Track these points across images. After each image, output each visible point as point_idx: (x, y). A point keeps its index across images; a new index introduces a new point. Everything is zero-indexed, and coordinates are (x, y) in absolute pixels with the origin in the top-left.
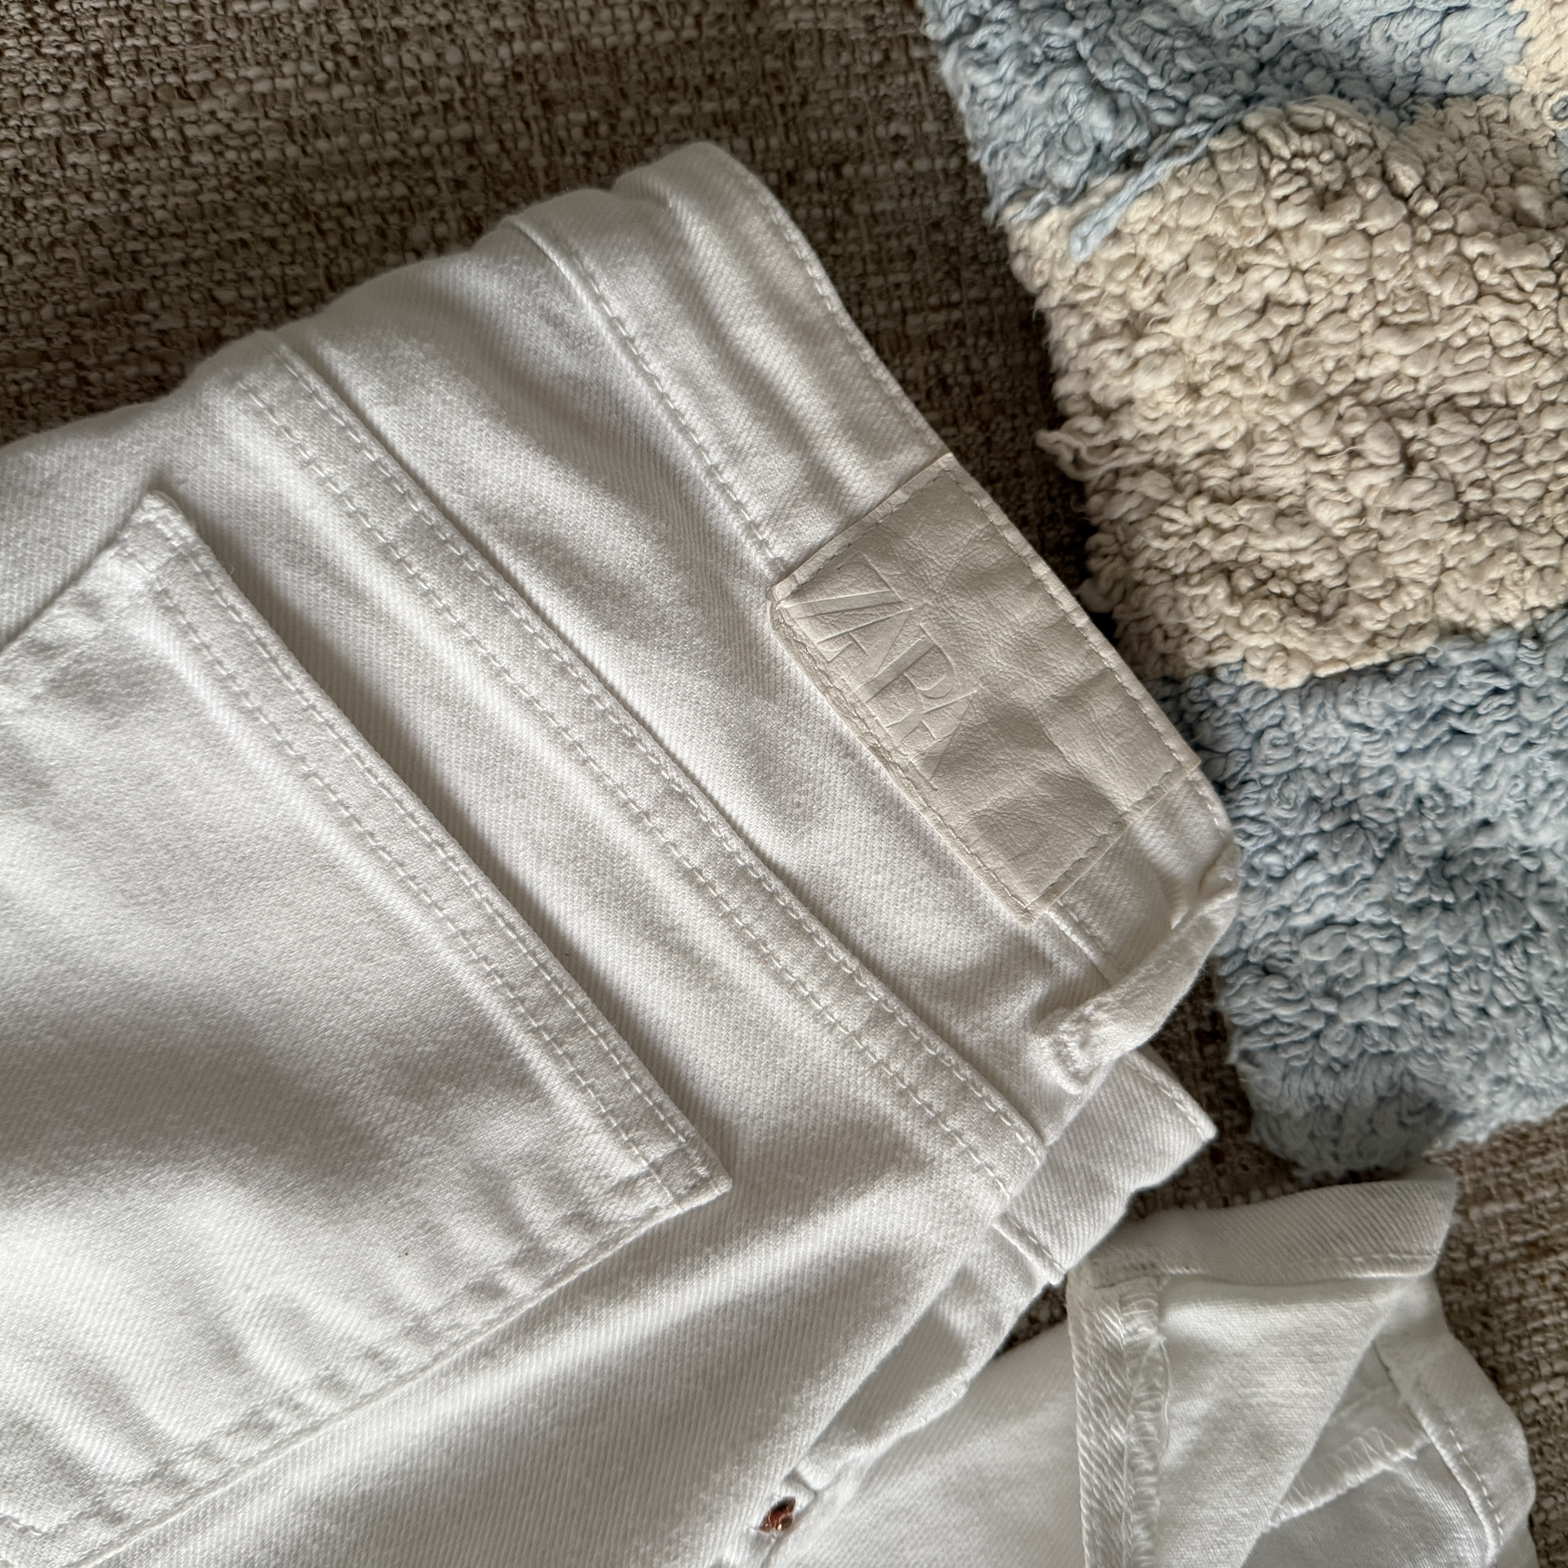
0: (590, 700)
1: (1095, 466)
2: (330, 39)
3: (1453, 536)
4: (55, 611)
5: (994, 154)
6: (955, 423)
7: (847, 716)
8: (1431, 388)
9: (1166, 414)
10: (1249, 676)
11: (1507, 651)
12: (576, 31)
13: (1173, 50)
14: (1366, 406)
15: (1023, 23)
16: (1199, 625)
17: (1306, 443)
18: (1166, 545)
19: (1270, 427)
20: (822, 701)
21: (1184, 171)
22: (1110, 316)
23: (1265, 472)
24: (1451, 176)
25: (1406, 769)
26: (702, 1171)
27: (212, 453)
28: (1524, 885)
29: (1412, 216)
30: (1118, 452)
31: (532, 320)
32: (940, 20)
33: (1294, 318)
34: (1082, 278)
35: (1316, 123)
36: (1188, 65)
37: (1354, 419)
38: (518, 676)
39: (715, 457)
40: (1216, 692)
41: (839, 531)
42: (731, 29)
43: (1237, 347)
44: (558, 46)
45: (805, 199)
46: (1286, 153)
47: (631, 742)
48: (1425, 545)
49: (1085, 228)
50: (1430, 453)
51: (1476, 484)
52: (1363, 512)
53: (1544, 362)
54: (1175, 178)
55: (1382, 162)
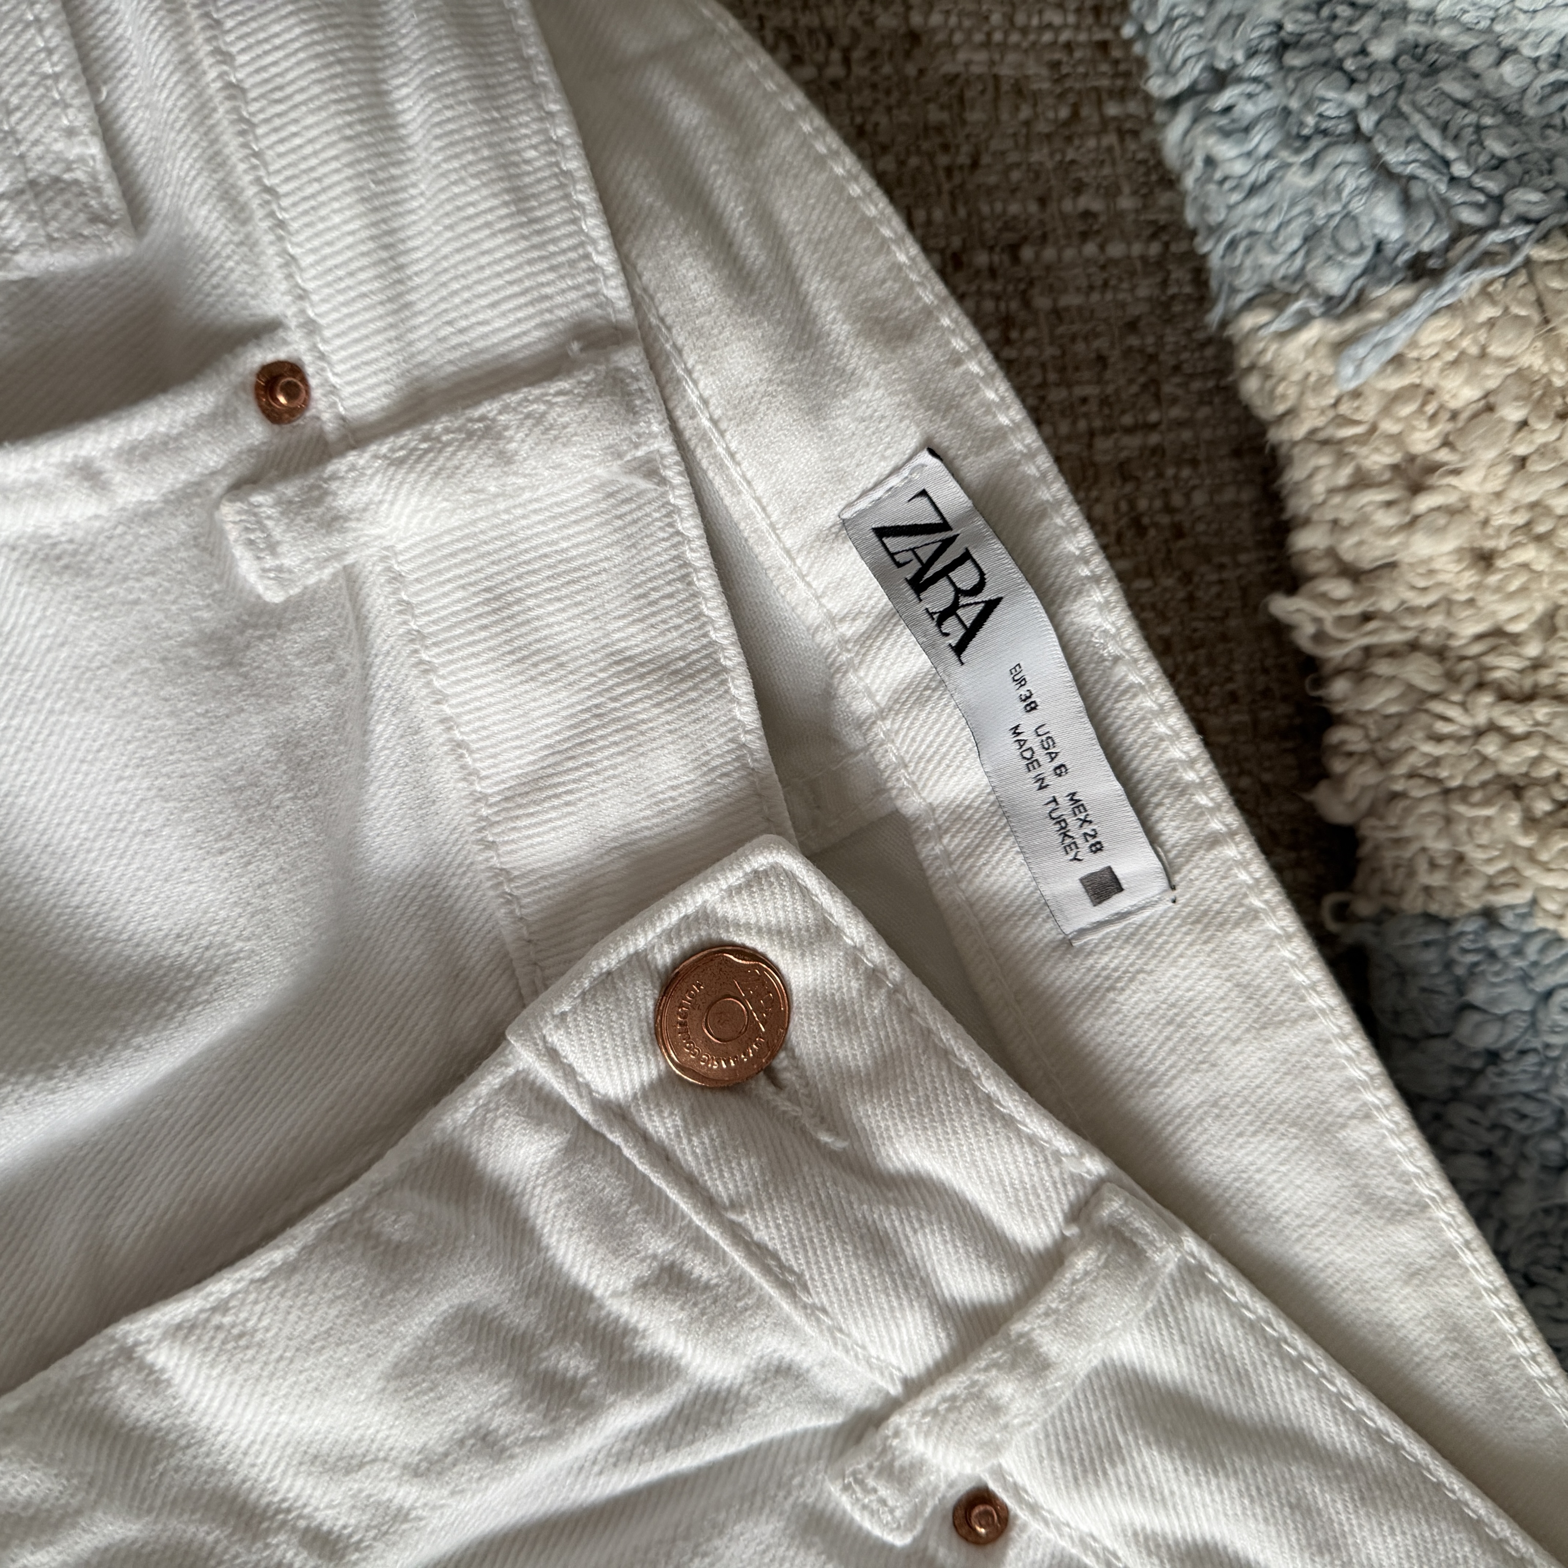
1: (1341, 642)
5: (1232, 245)
6: (1151, 574)
9: (1440, 584)
10: (1540, 922)
13: (1479, 128)
15: (1290, 84)
16: (1480, 855)
18: (1438, 750)
21: (1497, 286)
22: (1379, 459)
30: (1372, 625)
32: (1169, 72)
34: (1345, 408)
36: (1500, 149)
40: (1497, 940)
42: (887, 69)
43: (1548, 511)
45: (973, 288)
49: (1360, 350)
54: (1486, 294)
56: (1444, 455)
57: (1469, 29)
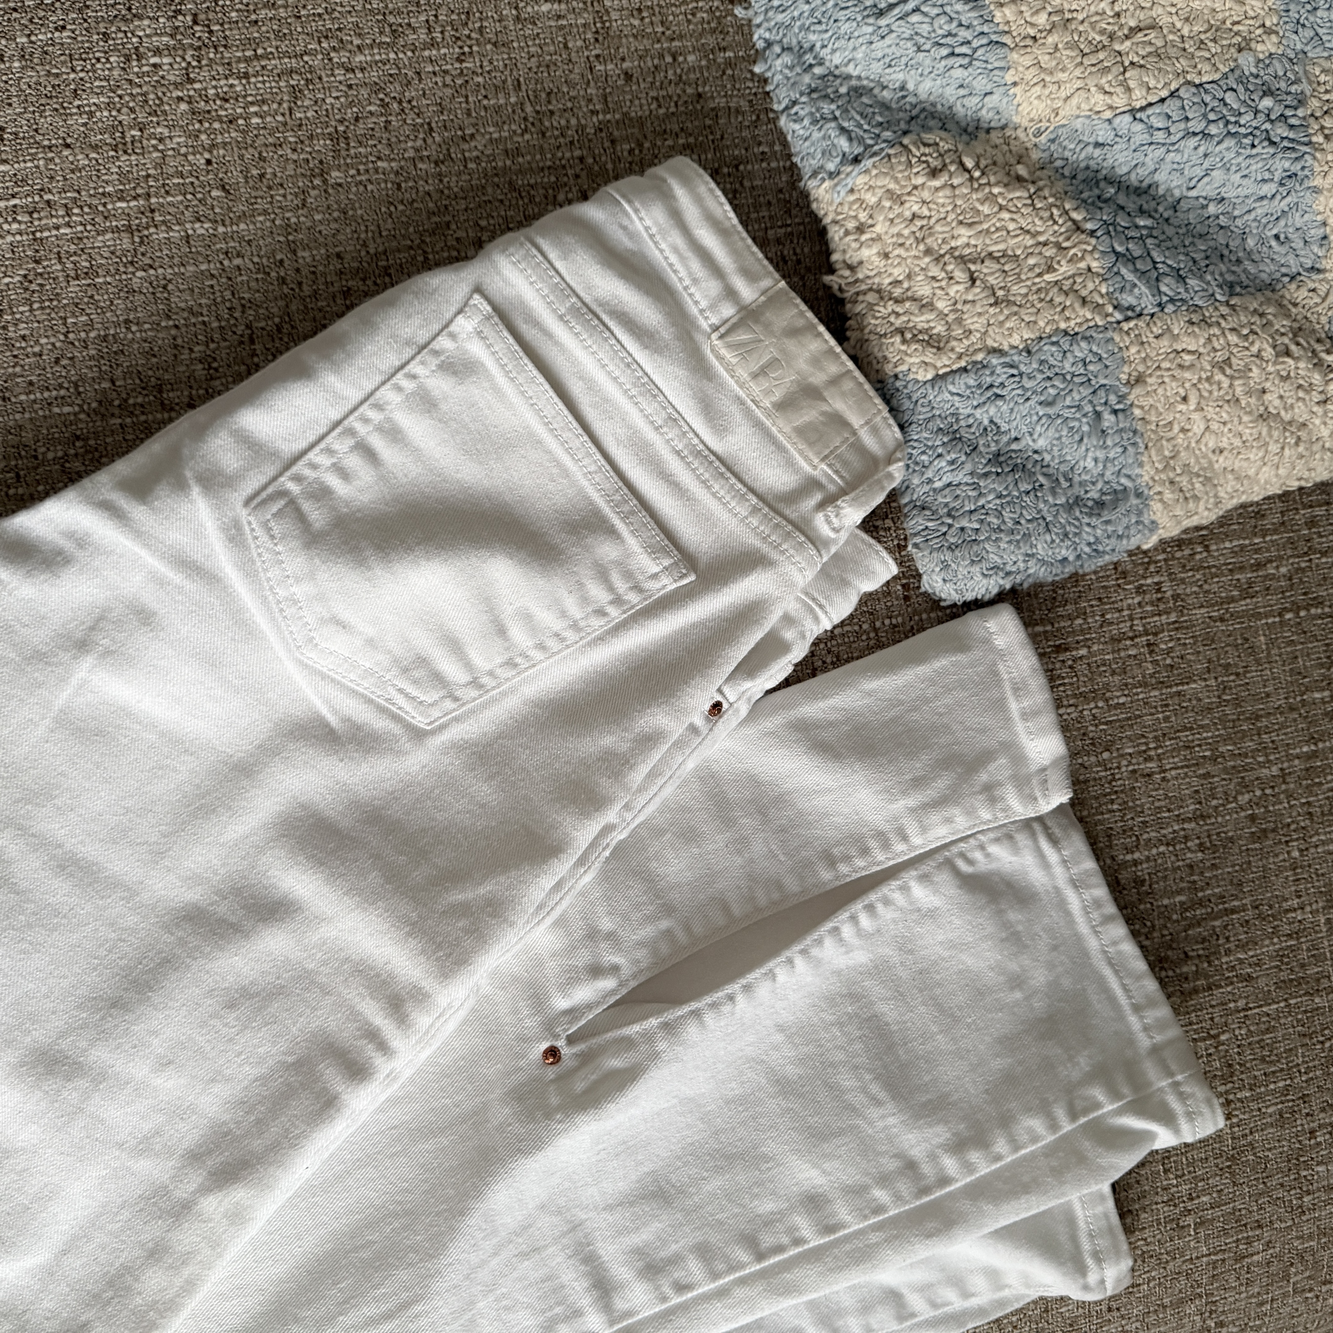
0: (638, 378)
1: (848, 291)
2: (523, 115)
3: (992, 310)
4: (440, 338)
5: (802, 159)
7: (741, 387)
8: (982, 249)
9: (876, 267)
10: (911, 376)
12: (625, 110)
13: (874, 113)
14: (955, 258)
15: (814, 103)
16: (891, 355)
17: (930, 274)
18: (876, 322)
19: (917, 269)
20: (731, 382)
21: (878, 163)
22: (851, 225)
23: (916, 289)
24: (989, 161)
25: (978, 413)
26: (684, 571)
27: (497, 278)
28: (1034, 466)
29: (971, 179)
30: (857, 284)
31: (615, 227)
32: (779, 102)
33: (925, 222)
34: (839, 210)
35: (931, 142)
36: (880, 119)
37: (950, 264)
38: (611, 367)
39: (687, 282)
40: (898, 384)
41: (738, 312)
42: (691, 107)
43: (902, 235)
44: (617, 116)
45: (723, 181)
46: (918, 154)
47: (655, 396)
48: (980, 314)
49: (839, 188)
50: (982, 276)
51: (1000, 288)
52: (955, 303)
53: (1028, 237)
54: (874, 166)
55: (960, 157)
57: (872, 81)
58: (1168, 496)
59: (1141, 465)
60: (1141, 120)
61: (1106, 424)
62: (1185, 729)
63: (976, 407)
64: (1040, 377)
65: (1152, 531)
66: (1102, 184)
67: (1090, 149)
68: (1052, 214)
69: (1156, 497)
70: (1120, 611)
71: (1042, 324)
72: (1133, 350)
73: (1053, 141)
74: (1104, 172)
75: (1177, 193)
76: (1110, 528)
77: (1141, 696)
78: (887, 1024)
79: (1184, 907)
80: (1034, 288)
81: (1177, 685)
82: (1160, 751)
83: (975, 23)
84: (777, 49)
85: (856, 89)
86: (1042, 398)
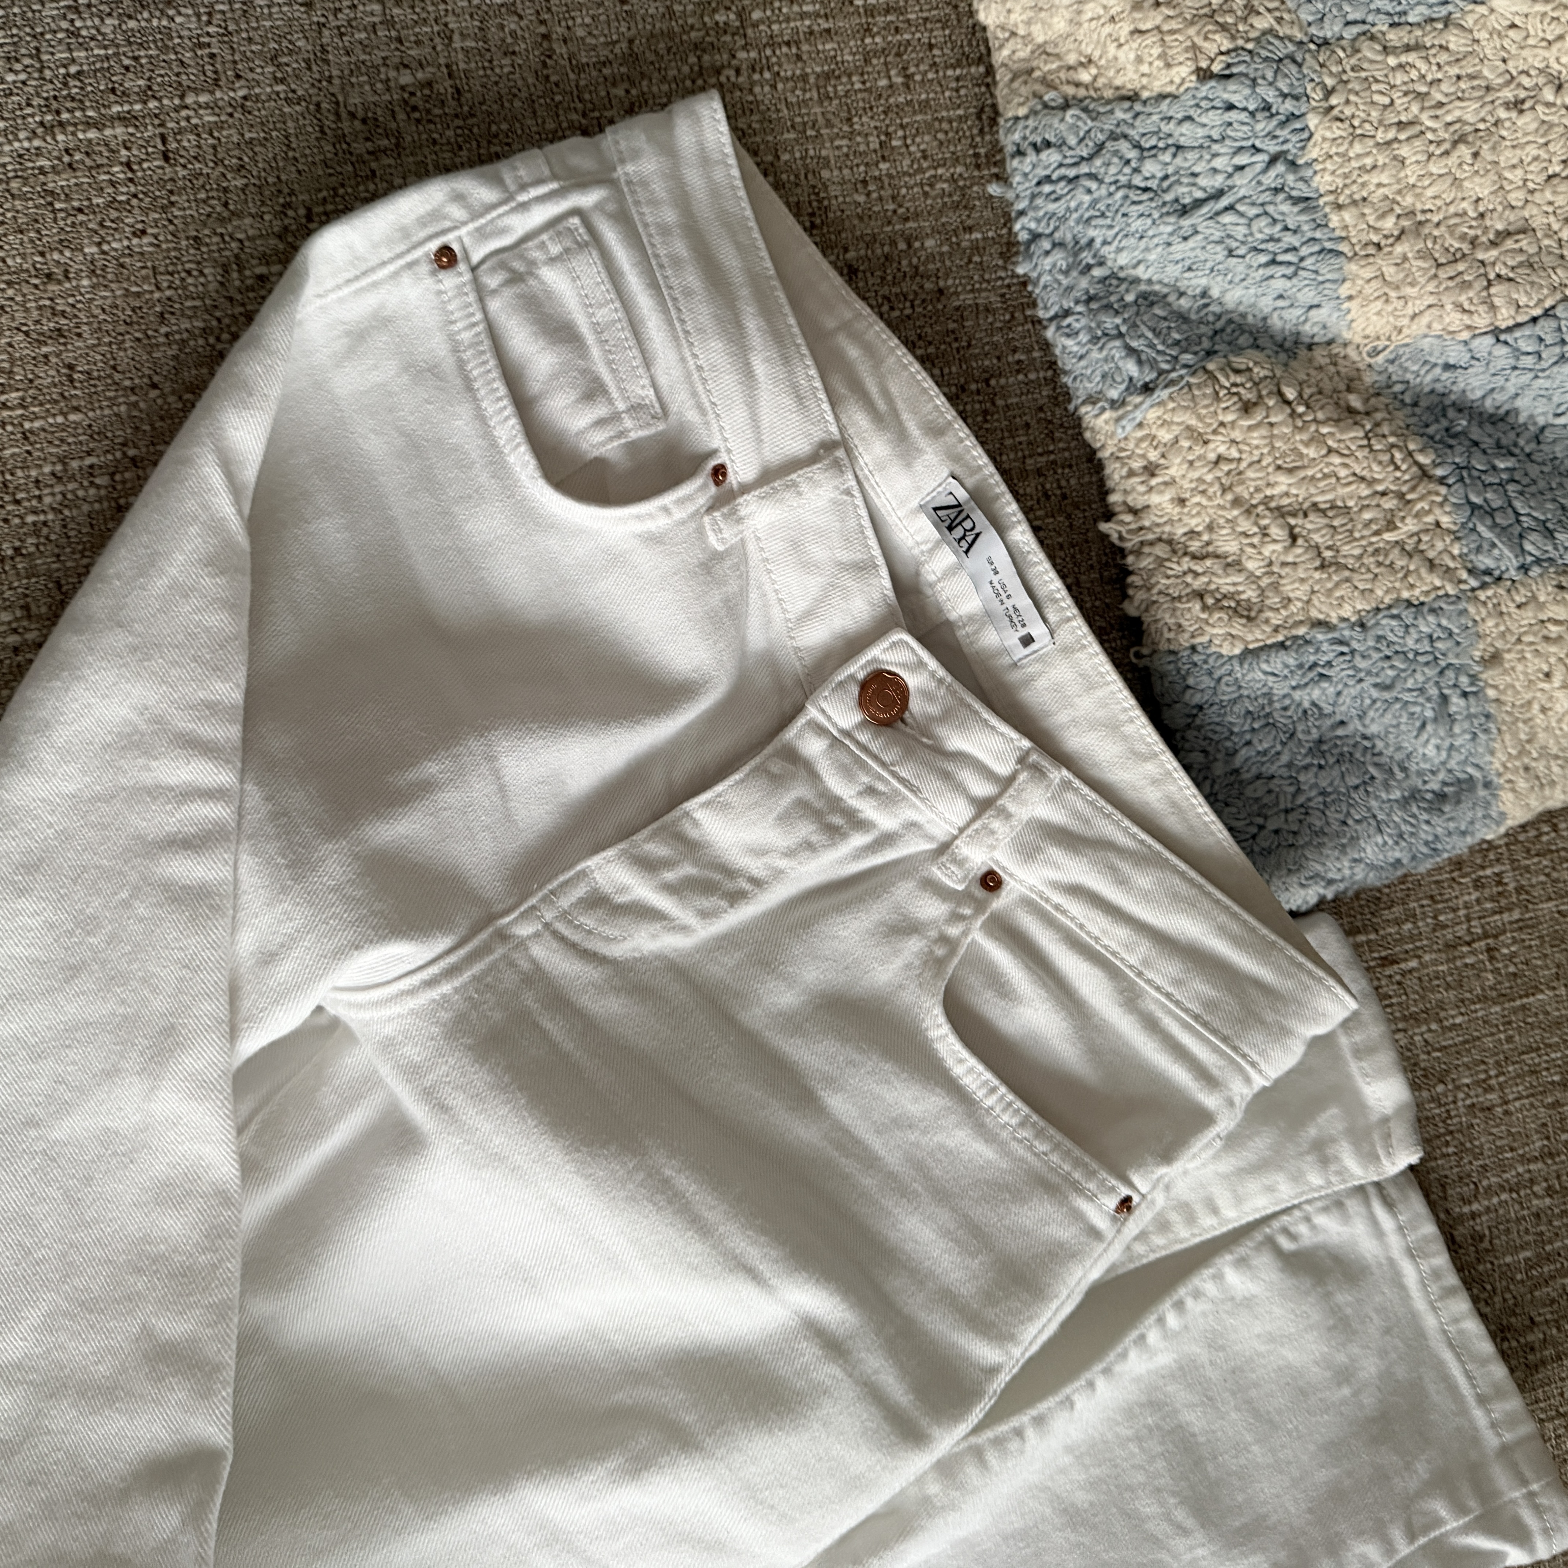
1: (1130, 540)
3: (1317, 575)
8: (1305, 499)
9: (1167, 513)
10: (1213, 649)
11: (1347, 633)
13: (1169, 328)
14: (1271, 510)
15: (1092, 315)
16: (1187, 623)
17: (1240, 529)
18: (1169, 582)
19: (1222, 521)
21: (1176, 394)
22: (1137, 464)
23: (1219, 543)
24: (1314, 390)
25: (1297, 695)
28: (1364, 755)
29: (1293, 414)
30: (1142, 533)
32: (1046, 308)
33: (1233, 466)
34: (1122, 445)
35: (1243, 367)
36: (1177, 336)
37: (1264, 517)
40: (1196, 658)
43: (1204, 481)
45: (971, 399)
46: (1227, 384)
48: (1302, 580)
49: (1124, 422)
50: (1304, 533)
51: (1329, 548)
52: (1271, 564)
53: (1363, 486)
54: (1171, 398)
55: (1278, 385)
56: (1162, 461)
57: (1166, 285)
58: (1522, 784)
59: (1492, 753)
60: (1506, 343)
61: (1453, 709)
62: (1531, 1050)
63: (1294, 688)
64: (1376, 656)
65: (1498, 824)
66: (1451, 413)
67: (1438, 371)
68: (1393, 456)
69: (1507, 786)
70: (1455, 910)
71: (1380, 593)
72: (1490, 623)
73: (1392, 362)
74: (1453, 397)
75: (1541, 421)
76: (1452, 825)
77: (1480, 1014)
78: (1194, 1435)
79: (1530, 1265)
80: (1370, 549)
81: (1521, 997)
82: (1502, 1079)
83: (1305, 228)
84: (1046, 245)
85: (1144, 296)
86: (1378, 680)
